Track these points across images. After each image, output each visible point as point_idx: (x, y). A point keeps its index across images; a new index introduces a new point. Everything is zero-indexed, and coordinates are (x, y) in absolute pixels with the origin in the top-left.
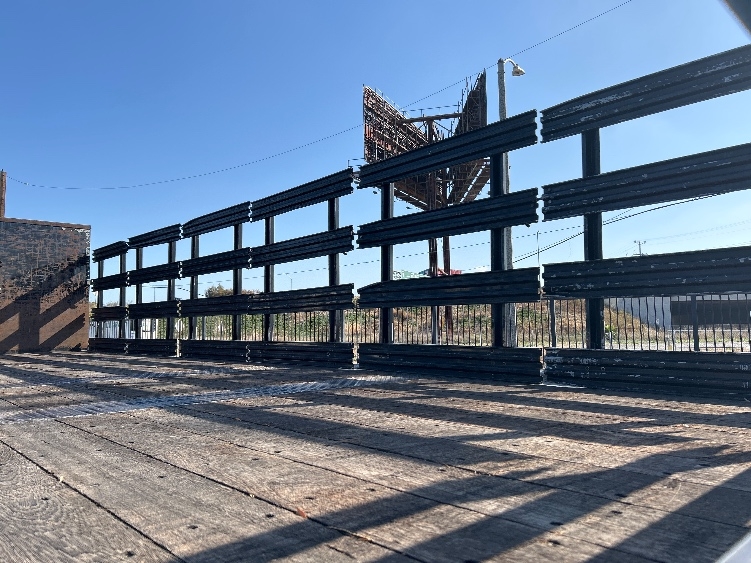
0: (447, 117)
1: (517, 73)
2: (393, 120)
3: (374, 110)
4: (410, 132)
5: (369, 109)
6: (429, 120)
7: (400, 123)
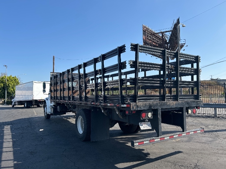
0: (168, 31)
1: (183, 26)
2: (151, 34)
3: (146, 31)
4: (156, 36)
5: (144, 31)
6: (162, 33)
7: (154, 34)
